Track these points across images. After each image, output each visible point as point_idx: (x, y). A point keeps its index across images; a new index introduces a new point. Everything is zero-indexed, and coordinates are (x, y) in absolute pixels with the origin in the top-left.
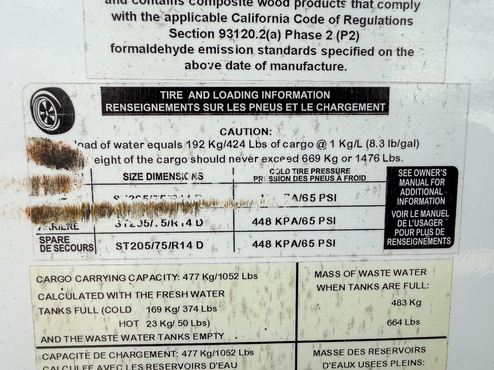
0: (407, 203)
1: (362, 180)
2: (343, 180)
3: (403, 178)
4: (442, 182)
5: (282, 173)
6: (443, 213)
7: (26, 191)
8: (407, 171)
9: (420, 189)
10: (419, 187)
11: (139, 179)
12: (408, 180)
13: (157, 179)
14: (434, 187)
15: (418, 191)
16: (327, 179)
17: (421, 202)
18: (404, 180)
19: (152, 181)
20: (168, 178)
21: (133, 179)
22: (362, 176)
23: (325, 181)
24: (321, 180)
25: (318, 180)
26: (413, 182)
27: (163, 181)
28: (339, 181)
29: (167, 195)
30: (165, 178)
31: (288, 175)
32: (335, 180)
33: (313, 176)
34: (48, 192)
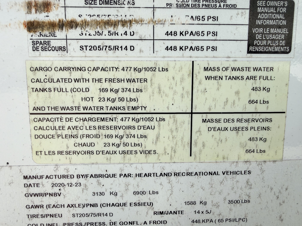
0: (262, 23)
1: (234, 7)
2: (222, 7)
3: (260, 7)
4: (284, 10)
5: (184, 2)
6: (285, 31)
7: (24, 10)
8: (263, 2)
9: (270, 14)
10: (270, 13)
11: (94, 4)
12: (263, 8)
13: (105, 4)
14: (279, 13)
15: (269, 15)
16: (212, 6)
17: (271, 22)
18: (260, 8)
19: (103, 5)
20: (113, 3)
21: (91, 4)
22: (234, 5)
23: (211, 8)
24: (209, 7)
25: (207, 7)
26: (266, 10)
27: (110, 6)
28: (220, 7)
29: (112, 15)
30: (111, 3)
31: (188, 3)
32: (218, 7)
33: (204, 4)
34: (37, 12)
